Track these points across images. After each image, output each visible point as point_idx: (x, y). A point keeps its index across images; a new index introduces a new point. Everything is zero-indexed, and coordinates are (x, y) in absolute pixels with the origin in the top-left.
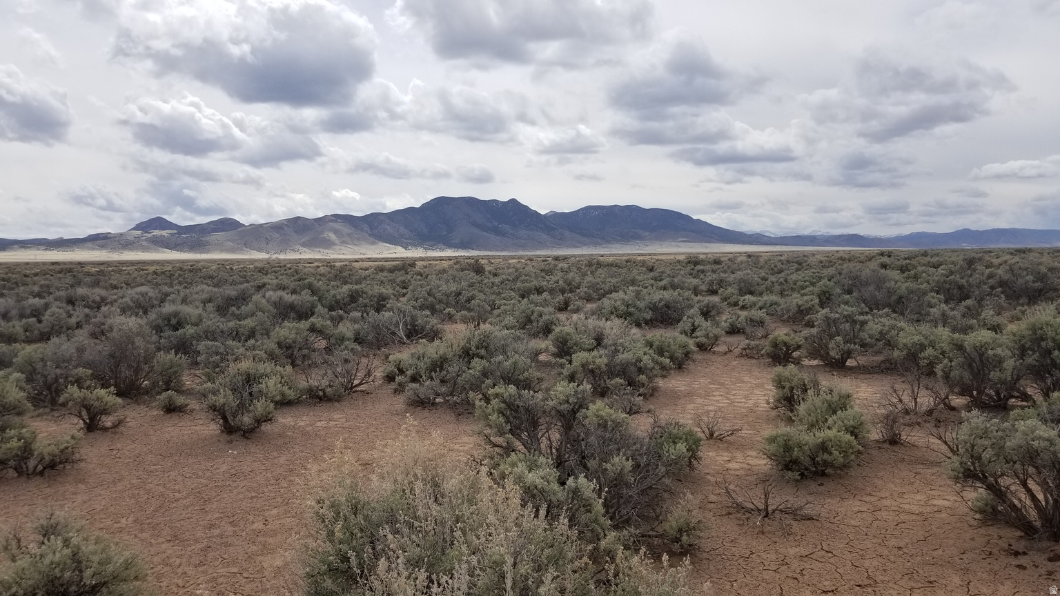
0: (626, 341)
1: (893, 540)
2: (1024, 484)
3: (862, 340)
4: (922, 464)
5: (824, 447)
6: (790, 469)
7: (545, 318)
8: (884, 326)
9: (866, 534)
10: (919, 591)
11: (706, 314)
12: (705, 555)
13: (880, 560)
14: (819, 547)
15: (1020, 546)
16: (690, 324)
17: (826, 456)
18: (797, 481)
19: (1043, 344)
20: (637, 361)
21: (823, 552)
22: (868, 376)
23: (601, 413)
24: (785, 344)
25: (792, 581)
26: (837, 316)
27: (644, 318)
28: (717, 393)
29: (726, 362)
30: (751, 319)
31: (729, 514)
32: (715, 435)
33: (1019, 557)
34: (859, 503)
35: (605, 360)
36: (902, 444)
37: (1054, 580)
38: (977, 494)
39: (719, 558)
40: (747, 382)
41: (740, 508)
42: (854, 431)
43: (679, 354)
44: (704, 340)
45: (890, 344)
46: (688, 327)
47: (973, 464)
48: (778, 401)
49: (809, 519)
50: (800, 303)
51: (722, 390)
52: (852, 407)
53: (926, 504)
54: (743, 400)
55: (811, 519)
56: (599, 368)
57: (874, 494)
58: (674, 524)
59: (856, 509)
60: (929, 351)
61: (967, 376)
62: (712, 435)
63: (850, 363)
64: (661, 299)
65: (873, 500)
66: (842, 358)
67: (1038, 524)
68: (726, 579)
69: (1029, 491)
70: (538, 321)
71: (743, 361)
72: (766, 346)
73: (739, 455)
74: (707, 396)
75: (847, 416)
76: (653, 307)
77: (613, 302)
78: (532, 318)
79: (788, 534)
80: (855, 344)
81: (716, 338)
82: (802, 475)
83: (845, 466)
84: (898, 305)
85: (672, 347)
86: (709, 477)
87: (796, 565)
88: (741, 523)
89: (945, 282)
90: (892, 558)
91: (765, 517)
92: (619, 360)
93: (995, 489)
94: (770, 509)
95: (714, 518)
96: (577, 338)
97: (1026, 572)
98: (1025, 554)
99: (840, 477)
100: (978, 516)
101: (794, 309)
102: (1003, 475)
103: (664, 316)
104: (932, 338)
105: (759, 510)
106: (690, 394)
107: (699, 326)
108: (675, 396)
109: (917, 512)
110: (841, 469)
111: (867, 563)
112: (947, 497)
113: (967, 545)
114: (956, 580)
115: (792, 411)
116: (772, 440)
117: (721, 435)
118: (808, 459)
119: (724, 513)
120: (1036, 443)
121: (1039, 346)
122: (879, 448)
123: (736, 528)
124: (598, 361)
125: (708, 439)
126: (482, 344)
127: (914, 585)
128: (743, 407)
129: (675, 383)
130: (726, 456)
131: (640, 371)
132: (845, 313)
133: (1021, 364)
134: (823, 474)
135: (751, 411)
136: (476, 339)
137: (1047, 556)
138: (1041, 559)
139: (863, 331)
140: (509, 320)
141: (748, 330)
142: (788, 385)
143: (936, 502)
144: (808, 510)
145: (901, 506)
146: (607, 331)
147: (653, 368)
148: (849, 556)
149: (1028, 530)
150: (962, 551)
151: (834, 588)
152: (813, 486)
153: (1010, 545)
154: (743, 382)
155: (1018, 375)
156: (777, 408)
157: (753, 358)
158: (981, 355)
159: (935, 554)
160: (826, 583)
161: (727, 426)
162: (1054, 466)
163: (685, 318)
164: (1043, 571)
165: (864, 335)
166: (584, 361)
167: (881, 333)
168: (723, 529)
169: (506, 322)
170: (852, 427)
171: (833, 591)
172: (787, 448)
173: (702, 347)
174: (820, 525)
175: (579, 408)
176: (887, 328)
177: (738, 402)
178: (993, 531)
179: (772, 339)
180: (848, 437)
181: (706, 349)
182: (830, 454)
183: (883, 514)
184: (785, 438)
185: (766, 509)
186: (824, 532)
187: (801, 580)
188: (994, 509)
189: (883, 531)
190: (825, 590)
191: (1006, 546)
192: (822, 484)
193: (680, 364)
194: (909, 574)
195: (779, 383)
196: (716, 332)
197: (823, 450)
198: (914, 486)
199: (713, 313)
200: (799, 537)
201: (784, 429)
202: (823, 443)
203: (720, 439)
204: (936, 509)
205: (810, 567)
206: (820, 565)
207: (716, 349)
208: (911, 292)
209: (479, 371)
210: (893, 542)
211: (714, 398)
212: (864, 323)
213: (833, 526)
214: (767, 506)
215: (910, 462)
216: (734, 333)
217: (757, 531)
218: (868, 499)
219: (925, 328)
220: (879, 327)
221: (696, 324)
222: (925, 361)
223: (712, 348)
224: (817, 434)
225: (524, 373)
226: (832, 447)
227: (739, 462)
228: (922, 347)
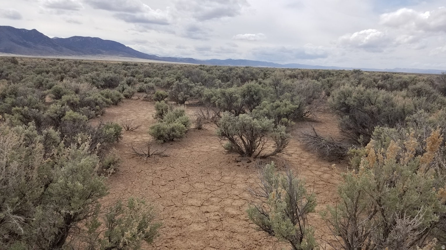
0: (90, 92)
1: (197, 161)
2: (241, 138)
3: (191, 93)
4: (209, 136)
5: (173, 130)
6: (160, 139)
7: (50, 83)
8: (199, 88)
9: (187, 160)
10: (204, 177)
11: (129, 83)
12: (121, 173)
13: (191, 168)
14: (169, 166)
15: (238, 159)
16: (121, 88)
17: (174, 133)
18: (162, 143)
19: (251, 93)
20: (95, 100)
21: (170, 167)
22: (192, 107)
23: (72, 115)
24: (161, 95)
25: (157, 179)
26: (182, 84)
27: (100, 85)
28: (132, 114)
29: (137, 103)
30: (148, 86)
31: (133, 157)
32: (130, 129)
33: (238, 162)
34: (185, 150)
35: (79, 99)
36: (202, 129)
37: (248, 169)
38: (226, 142)
39: (128, 174)
40: (145, 110)
41: (137, 154)
42: (185, 124)
43: (116, 99)
44: (128, 94)
45: (200, 96)
46: (121, 89)
47: (225, 131)
48: (157, 115)
49: (166, 156)
50: (168, 80)
51: (134, 113)
52: (184, 115)
53: (209, 149)
54: (143, 116)
55: (167, 156)
56: (76, 102)
57: (191, 146)
58: (107, 161)
59: (184, 152)
60: (214, 97)
61: (226, 105)
62: (128, 129)
63: (186, 103)
64: (109, 77)
65: (190, 148)
66: (183, 100)
67: (245, 151)
68: (130, 181)
69: (243, 140)
70: (46, 84)
71: (144, 102)
72: (154, 96)
73: (140, 136)
74: (128, 115)
75: (182, 118)
76: (105, 80)
77: (85, 77)
78: (43, 83)
79: (157, 162)
80: (188, 95)
81: (133, 93)
82: (164, 141)
83: (181, 137)
84: (205, 82)
85: (113, 95)
86: (126, 145)
87: (159, 173)
88: (138, 160)
89: (221, 75)
90: (196, 167)
91: (148, 157)
92: (86, 100)
93: (232, 140)
94: (150, 154)
95: (127, 159)
96: (65, 90)
97: (240, 167)
98: (240, 161)
99: (179, 141)
100: (226, 151)
101: (166, 83)
102: (235, 135)
103: (110, 84)
104: (215, 92)
105: (146, 155)
106: (120, 115)
107: (126, 88)
108: (113, 116)
109: (206, 151)
110: (179, 138)
111: (187, 169)
112: (216, 146)
113: (222, 160)
114: (217, 172)
115: (162, 119)
116: (152, 128)
117: (132, 128)
118: (167, 135)
119: (131, 157)
120: (245, 122)
121: (250, 94)
122: (194, 131)
123: (136, 162)
124: (75, 99)
125: (126, 131)
126: (13, 92)
127: (202, 175)
128: (143, 119)
129: (114, 110)
130: (134, 137)
131: (97, 104)
132: (185, 83)
133: (243, 100)
134: (172, 140)
135: (146, 120)
136: (9, 90)
137: (247, 161)
138: (245, 162)
139: (191, 90)
140: (30, 83)
141: (147, 91)
142: (161, 108)
143: (212, 148)
144: (166, 153)
145: (201, 150)
146: (81, 88)
147: (103, 103)
148: (180, 168)
149: (242, 153)
150: (220, 163)
151: (173, 179)
152: (168, 145)
153: (236, 159)
154: (144, 110)
155: (243, 105)
156: (157, 118)
157: (149, 101)
158: (231, 97)
159: (211, 164)
160: (171, 178)
161: (136, 126)
162: (251, 129)
163: (119, 85)
164: (245, 166)
165: (192, 92)
166: (68, 99)
167: (198, 91)
168: (130, 163)
169: (28, 84)
170: (184, 122)
171: (173, 180)
172: (159, 131)
173: (127, 97)
174: (170, 158)
175: (63, 116)
176: (200, 90)
177: (141, 117)
178: (231, 155)
179: (156, 93)
180: (183, 126)
181: (128, 98)
182: (176, 132)
183: (194, 153)
184: (158, 127)
185: (149, 154)
186: (171, 161)
187: (161, 178)
188: (232, 148)
189: (193, 159)
190: (170, 180)
191: (234, 159)
192: (172, 144)
193: (116, 103)
194: (201, 172)
195: (157, 108)
196: (133, 90)
197: (173, 131)
198: (205, 143)
199: (132, 83)
200: (161, 163)
201: (158, 124)
202: (173, 128)
203: (132, 130)
204: (212, 150)
205: (165, 173)
206: (169, 172)
207: (133, 98)
208: (209, 78)
209: (10, 104)
210: (197, 162)
211: (131, 116)
212: (191, 87)
213: (175, 158)
214: (149, 152)
215: (205, 135)
216: (141, 92)
217: (144, 162)
218: (189, 148)
219: (213, 89)
220: (197, 89)
221: (124, 87)
222: (213, 101)
223: (131, 97)
224: (171, 125)
225: (35, 104)
226: (176, 129)
227: (140, 139)
228: (212, 96)
